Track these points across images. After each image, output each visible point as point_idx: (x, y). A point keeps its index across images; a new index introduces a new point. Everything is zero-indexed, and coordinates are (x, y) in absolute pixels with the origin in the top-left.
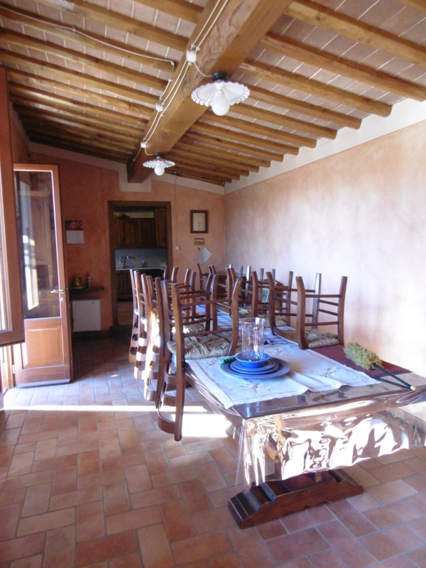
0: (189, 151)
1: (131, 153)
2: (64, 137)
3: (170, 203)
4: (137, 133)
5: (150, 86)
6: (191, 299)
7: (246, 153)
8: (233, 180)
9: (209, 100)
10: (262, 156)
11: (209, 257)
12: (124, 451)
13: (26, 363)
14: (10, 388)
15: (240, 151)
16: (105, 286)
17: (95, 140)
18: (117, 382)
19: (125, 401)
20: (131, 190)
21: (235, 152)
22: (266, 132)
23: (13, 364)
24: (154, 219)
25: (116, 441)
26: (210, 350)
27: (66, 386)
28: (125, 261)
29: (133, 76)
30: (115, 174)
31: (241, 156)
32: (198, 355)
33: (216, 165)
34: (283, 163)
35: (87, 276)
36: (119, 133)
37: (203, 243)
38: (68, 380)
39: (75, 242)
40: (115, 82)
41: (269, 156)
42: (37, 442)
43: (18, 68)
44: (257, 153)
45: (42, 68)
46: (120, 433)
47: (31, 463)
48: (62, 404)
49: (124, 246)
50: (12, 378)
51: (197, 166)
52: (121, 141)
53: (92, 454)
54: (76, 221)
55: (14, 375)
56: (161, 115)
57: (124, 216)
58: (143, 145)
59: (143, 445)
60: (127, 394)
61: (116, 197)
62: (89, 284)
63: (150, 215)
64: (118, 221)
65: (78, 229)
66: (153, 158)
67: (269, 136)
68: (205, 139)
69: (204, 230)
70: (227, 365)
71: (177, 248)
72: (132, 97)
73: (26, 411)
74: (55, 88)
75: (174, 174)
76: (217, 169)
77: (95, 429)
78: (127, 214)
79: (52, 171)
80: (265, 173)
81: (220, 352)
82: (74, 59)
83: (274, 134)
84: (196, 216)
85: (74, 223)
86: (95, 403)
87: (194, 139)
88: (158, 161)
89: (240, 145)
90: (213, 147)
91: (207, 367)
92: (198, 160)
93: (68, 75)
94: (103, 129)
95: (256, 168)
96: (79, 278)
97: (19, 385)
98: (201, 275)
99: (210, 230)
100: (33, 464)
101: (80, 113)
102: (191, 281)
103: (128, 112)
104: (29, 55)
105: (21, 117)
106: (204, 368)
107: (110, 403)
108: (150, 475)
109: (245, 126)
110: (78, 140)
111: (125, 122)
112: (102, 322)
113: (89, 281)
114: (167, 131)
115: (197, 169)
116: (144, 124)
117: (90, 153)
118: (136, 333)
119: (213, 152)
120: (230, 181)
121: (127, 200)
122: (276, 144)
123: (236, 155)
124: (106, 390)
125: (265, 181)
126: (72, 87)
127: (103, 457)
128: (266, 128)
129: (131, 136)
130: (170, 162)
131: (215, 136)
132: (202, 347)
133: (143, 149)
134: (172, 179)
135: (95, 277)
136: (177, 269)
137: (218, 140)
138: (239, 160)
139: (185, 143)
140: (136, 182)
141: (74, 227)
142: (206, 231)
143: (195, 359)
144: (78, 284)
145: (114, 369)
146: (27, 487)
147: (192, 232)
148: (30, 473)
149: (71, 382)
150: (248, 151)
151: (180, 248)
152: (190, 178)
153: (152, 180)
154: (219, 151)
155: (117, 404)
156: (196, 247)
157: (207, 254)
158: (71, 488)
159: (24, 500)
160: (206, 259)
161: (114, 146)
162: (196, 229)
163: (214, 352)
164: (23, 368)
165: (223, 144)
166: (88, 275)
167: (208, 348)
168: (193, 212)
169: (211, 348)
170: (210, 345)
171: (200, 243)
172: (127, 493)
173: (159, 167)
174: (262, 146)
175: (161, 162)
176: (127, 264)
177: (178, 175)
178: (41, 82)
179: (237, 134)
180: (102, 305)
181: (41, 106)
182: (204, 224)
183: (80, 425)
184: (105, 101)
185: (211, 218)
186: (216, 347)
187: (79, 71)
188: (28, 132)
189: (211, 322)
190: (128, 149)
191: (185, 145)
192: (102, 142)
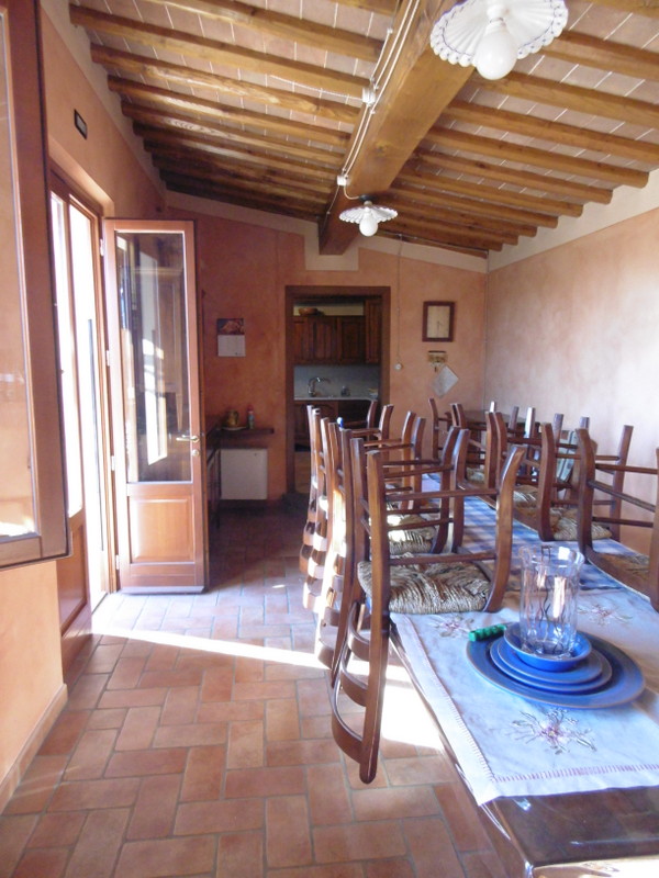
0: (426, 192)
1: (324, 202)
2: (219, 178)
3: (388, 289)
4: (333, 160)
5: (352, 55)
6: (412, 478)
7: (534, 188)
8: (505, 246)
9: (470, 50)
10: (568, 194)
11: (453, 383)
12: (271, 756)
13: (136, 554)
14: (111, 591)
15: (523, 186)
16: (276, 428)
17: (263, 180)
18: (279, 600)
19: (287, 640)
20: (325, 268)
21: (513, 189)
22: (585, 140)
23: (117, 553)
24: (364, 317)
25: (258, 729)
26: (444, 597)
27: (197, 597)
28: (314, 386)
29: (320, 37)
30: (298, 241)
31: (524, 197)
32: (418, 605)
33: (473, 218)
34: (610, 205)
35: (249, 410)
36: (302, 165)
37: (443, 360)
38: (201, 588)
39: (231, 354)
40: (289, 57)
41: (582, 193)
42: (127, 708)
43: (129, 49)
44: (558, 188)
45: (163, 42)
46: (268, 710)
47: (108, 754)
48: (183, 632)
49: (313, 361)
50: (114, 576)
51: (439, 222)
52: (307, 180)
53: (214, 753)
54: (234, 320)
55: (117, 572)
56: (372, 112)
57: (316, 313)
58: (342, 181)
59: (308, 746)
60: (293, 627)
61: (299, 280)
62: (251, 424)
63: (358, 310)
64: (306, 319)
65: (236, 332)
66: (359, 203)
67: (589, 147)
68: (455, 165)
69: (447, 336)
70: (483, 645)
71: (398, 367)
72: (321, 84)
73: (125, 641)
74: (190, 81)
75: (398, 238)
76: (476, 224)
77: (227, 695)
78: (320, 309)
79: (183, 232)
80: (569, 229)
81: (467, 602)
82: (212, 12)
83: (600, 144)
84: (433, 310)
85: (231, 323)
86: (237, 638)
87: (435, 167)
88: (367, 209)
89: (524, 174)
90: (472, 180)
91: (435, 641)
92: (441, 210)
93: (208, 50)
94: (277, 159)
95: (551, 220)
96: (236, 413)
97: (125, 589)
98: (437, 420)
99: (457, 335)
100: (110, 756)
101: (237, 131)
102: (415, 434)
103: (315, 120)
104: (140, 17)
105: (149, 145)
106: (428, 642)
107: (260, 642)
108: (312, 827)
109: (539, 130)
110: (237, 182)
111: (313, 140)
112: (268, 486)
113: (251, 418)
114: (381, 143)
115: (438, 227)
116: (343, 142)
117: (259, 206)
118: (312, 521)
119: (471, 192)
120: (498, 247)
121: (317, 284)
122: (600, 166)
123: (516, 196)
124: (258, 614)
125: (569, 244)
126: (217, 76)
127: (230, 763)
128: (583, 131)
129: (324, 169)
130: (387, 210)
131: (476, 157)
132: (428, 587)
133: (341, 187)
134: (391, 246)
135: (260, 412)
136: (390, 410)
137: (482, 165)
138: (519, 204)
139: (419, 176)
140: (332, 253)
141: (231, 330)
142: (450, 339)
143: (412, 613)
144: (233, 423)
145: (277, 574)
146: (88, 810)
147: (426, 339)
148: (103, 777)
149: (206, 591)
150: (542, 184)
151: (402, 366)
152: (427, 244)
153: (360, 249)
154: (481, 188)
155: (272, 645)
156: (431, 365)
157: (449, 378)
158: (163, 831)
159: (77, 841)
160: (447, 387)
161: (297, 189)
162: (432, 333)
163: (454, 601)
164: (131, 562)
165: (492, 174)
166: (249, 408)
167: (440, 590)
168: (427, 304)
169: (446, 592)
170: (445, 582)
171: (439, 360)
172: (261, 866)
173: (367, 220)
174: (571, 172)
175: (373, 211)
176: (317, 390)
177: (405, 239)
178: (167, 72)
179: (520, 149)
180: (270, 458)
181: (174, 123)
182: (447, 326)
183: (203, 685)
184: (274, 100)
185: (459, 315)
186: (458, 588)
187: (226, 40)
188: (163, 174)
189: (451, 526)
190: (319, 195)
191: (417, 179)
192: (275, 184)
